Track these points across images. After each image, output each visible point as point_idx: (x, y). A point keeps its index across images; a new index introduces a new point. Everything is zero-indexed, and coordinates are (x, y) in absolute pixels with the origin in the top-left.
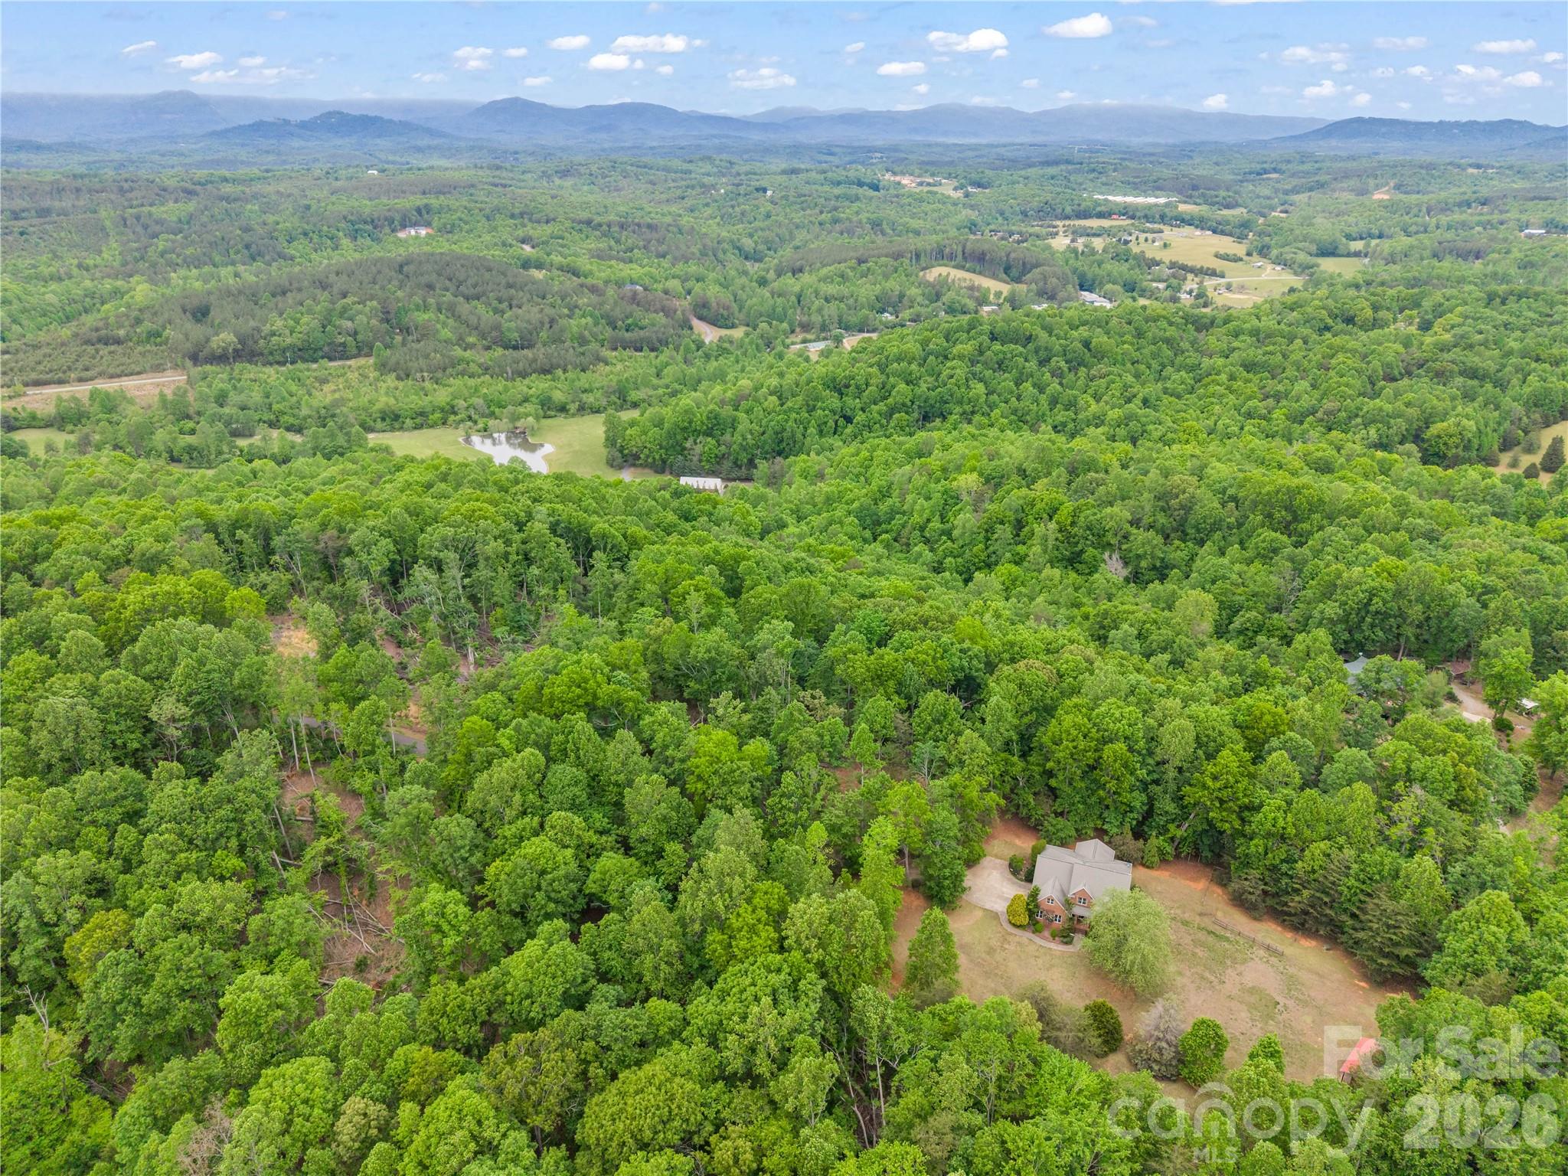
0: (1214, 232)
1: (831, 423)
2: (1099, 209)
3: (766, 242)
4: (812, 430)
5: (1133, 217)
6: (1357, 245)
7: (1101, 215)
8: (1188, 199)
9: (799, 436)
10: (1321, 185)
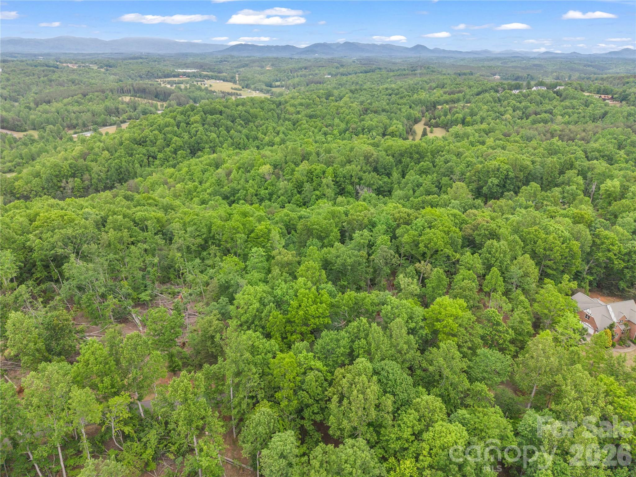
0: (224, 81)
1: (145, 160)
2: (173, 73)
3: (15, 92)
4: (137, 165)
5: (189, 77)
6: (278, 83)
7: (174, 76)
8: (204, 70)
9: (131, 169)
10: (247, 65)
